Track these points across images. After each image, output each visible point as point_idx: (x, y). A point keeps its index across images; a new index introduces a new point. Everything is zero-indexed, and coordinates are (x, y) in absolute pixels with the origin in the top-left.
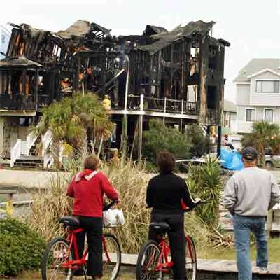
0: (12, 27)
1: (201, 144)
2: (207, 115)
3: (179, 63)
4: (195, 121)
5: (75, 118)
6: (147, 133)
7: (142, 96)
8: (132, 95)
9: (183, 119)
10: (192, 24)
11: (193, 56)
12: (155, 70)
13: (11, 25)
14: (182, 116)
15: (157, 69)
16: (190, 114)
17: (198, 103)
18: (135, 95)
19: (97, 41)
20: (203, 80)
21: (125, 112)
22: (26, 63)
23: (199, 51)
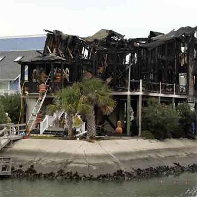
0: (47, 33)
1: (190, 117)
2: (194, 96)
3: (172, 57)
4: (185, 100)
5: (83, 97)
6: (145, 109)
7: (141, 81)
8: (133, 80)
9: (175, 98)
10: (182, 29)
11: (183, 52)
12: (152, 62)
13: (46, 31)
14: (175, 96)
15: (154, 61)
16: (180, 95)
17: (187, 86)
18: (135, 80)
19: (114, 43)
20: (191, 69)
21: (129, 93)
22: (54, 58)
23: (187, 48)
